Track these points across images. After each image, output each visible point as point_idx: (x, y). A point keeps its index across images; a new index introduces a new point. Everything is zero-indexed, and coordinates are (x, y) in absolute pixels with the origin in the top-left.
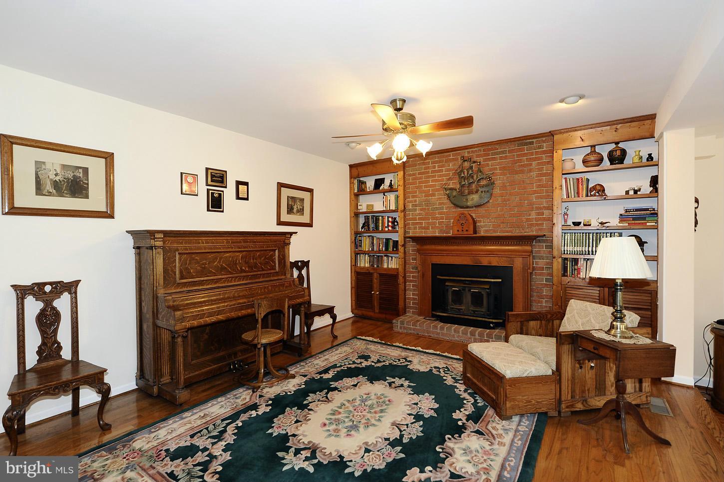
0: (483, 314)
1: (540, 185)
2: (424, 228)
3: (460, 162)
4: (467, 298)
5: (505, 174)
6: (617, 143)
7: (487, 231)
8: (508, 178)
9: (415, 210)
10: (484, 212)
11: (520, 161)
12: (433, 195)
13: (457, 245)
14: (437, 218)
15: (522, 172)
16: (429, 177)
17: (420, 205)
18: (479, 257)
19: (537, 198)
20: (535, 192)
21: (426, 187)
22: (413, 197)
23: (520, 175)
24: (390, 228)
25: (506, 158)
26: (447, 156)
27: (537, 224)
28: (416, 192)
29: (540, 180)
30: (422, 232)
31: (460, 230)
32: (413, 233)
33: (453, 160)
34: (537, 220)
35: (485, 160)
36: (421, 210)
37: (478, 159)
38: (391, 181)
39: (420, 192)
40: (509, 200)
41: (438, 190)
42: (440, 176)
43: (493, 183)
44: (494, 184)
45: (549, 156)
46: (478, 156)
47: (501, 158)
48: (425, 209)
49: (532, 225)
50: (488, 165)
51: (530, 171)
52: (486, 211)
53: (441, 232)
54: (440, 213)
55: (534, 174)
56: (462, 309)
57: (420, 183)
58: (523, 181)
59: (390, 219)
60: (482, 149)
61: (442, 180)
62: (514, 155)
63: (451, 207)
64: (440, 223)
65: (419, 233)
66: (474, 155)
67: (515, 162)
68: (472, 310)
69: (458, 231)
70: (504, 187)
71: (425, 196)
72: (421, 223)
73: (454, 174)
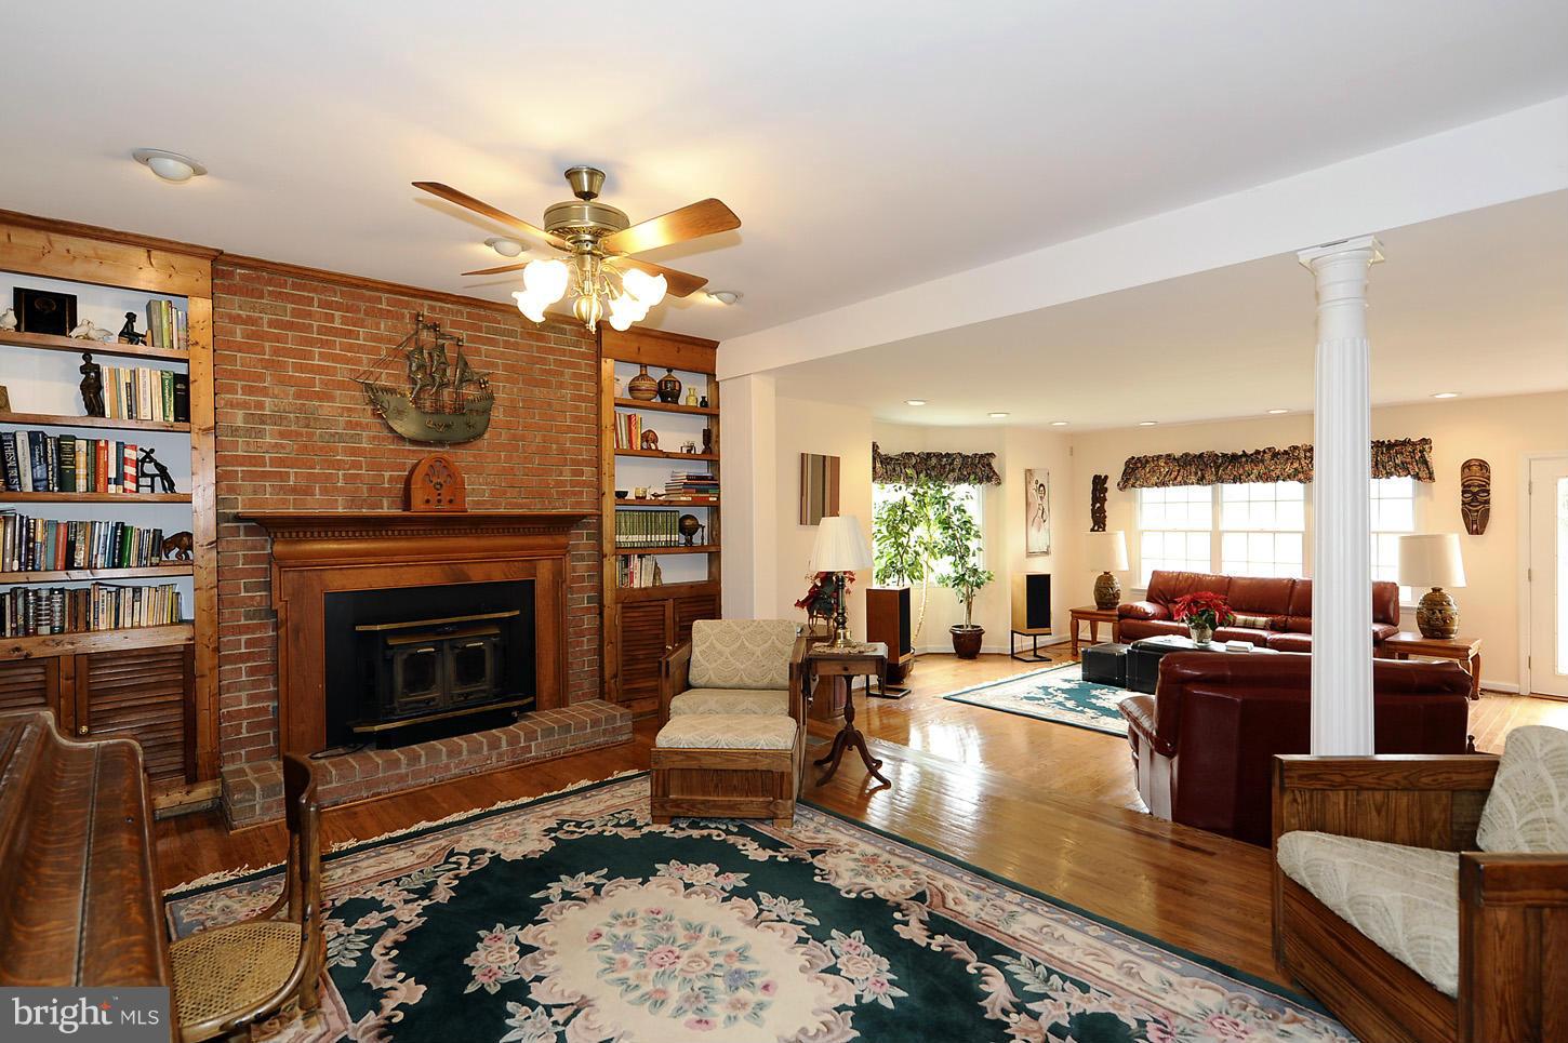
0: (487, 697)
1: (577, 417)
2: (294, 490)
3: (410, 327)
4: (448, 668)
5: (514, 382)
6: (670, 370)
7: (478, 503)
8: (520, 389)
9: (260, 434)
10: (471, 459)
11: (543, 361)
12: (324, 396)
13: (408, 539)
14: (338, 465)
15: (546, 384)
16: (311, 342)
17: (277, 419)
18: (464, 566)
19: (574, 440)
20: (570, 429)
21: (300, 368)
22: (249, 390)
23: (545, 390)
24: (130, 485)
25: (516, 346)
26: (369, 300)
27: (574, 493)
28: (261, 378)
29: (577, 408)
30: (284, 502)
31: (433, 499)
32: (251, 503)
33: (387, 314)
34: (574, 484)
35: (472, 339)
36: (282, 435)
37: (457, 332)
38: (131, 317)
39: (283, 381)
40: (523, 438)
41: (341, 385)
42: (350, 348)
43: (491, 398)
44: (493, 398)
45: (591, 365)
46: (454, 324)
47: (507, 344)
48: (299, 434)
49: (564, 493)
50: (478, 352)
51: (561, 385)
52: (474, 456)
53: (352, 503)
54: (354, 452)
55: (568, 393)
56: (433, 699)
57: (276, 351)
58: (550, 404)
59: (130, 454)
60: (466, 310)
61: (358, 362)
62: (532, 346)
63: (384, 439)
64: (349, 479)
65: (274, 503)
66: (448, 319)
67: (533, 361)
68: (459, 695)
69: (428, 501)
70: (512, 409)
71: (298, 396)
72: (284, 476)
73: (395, 353)
